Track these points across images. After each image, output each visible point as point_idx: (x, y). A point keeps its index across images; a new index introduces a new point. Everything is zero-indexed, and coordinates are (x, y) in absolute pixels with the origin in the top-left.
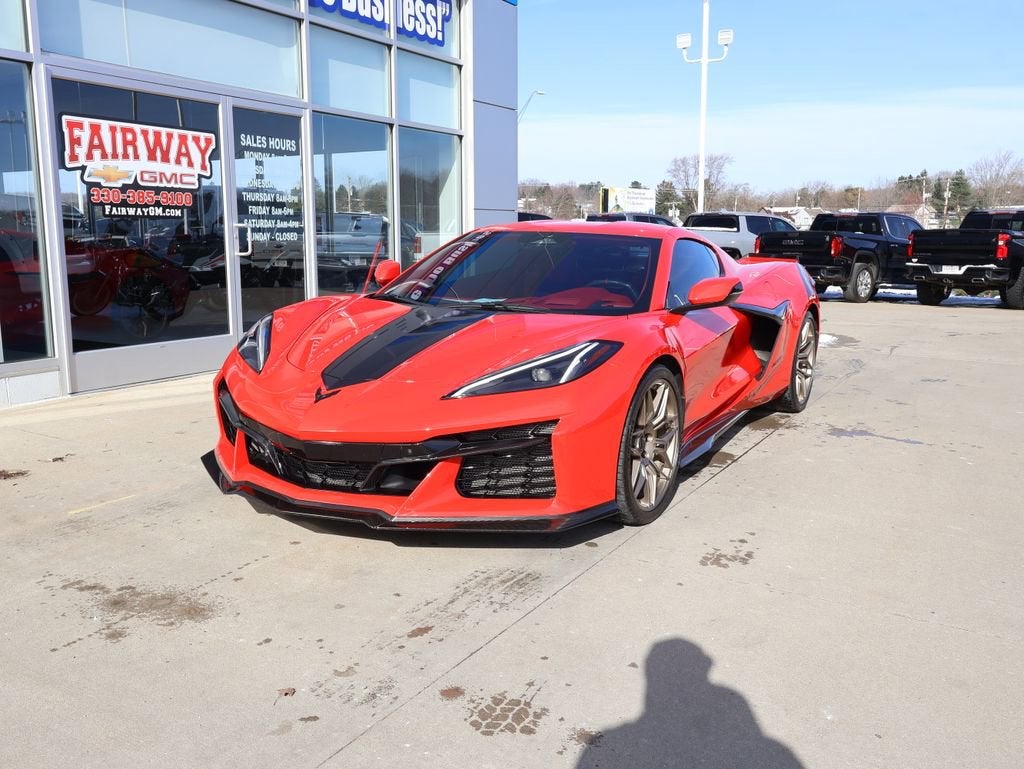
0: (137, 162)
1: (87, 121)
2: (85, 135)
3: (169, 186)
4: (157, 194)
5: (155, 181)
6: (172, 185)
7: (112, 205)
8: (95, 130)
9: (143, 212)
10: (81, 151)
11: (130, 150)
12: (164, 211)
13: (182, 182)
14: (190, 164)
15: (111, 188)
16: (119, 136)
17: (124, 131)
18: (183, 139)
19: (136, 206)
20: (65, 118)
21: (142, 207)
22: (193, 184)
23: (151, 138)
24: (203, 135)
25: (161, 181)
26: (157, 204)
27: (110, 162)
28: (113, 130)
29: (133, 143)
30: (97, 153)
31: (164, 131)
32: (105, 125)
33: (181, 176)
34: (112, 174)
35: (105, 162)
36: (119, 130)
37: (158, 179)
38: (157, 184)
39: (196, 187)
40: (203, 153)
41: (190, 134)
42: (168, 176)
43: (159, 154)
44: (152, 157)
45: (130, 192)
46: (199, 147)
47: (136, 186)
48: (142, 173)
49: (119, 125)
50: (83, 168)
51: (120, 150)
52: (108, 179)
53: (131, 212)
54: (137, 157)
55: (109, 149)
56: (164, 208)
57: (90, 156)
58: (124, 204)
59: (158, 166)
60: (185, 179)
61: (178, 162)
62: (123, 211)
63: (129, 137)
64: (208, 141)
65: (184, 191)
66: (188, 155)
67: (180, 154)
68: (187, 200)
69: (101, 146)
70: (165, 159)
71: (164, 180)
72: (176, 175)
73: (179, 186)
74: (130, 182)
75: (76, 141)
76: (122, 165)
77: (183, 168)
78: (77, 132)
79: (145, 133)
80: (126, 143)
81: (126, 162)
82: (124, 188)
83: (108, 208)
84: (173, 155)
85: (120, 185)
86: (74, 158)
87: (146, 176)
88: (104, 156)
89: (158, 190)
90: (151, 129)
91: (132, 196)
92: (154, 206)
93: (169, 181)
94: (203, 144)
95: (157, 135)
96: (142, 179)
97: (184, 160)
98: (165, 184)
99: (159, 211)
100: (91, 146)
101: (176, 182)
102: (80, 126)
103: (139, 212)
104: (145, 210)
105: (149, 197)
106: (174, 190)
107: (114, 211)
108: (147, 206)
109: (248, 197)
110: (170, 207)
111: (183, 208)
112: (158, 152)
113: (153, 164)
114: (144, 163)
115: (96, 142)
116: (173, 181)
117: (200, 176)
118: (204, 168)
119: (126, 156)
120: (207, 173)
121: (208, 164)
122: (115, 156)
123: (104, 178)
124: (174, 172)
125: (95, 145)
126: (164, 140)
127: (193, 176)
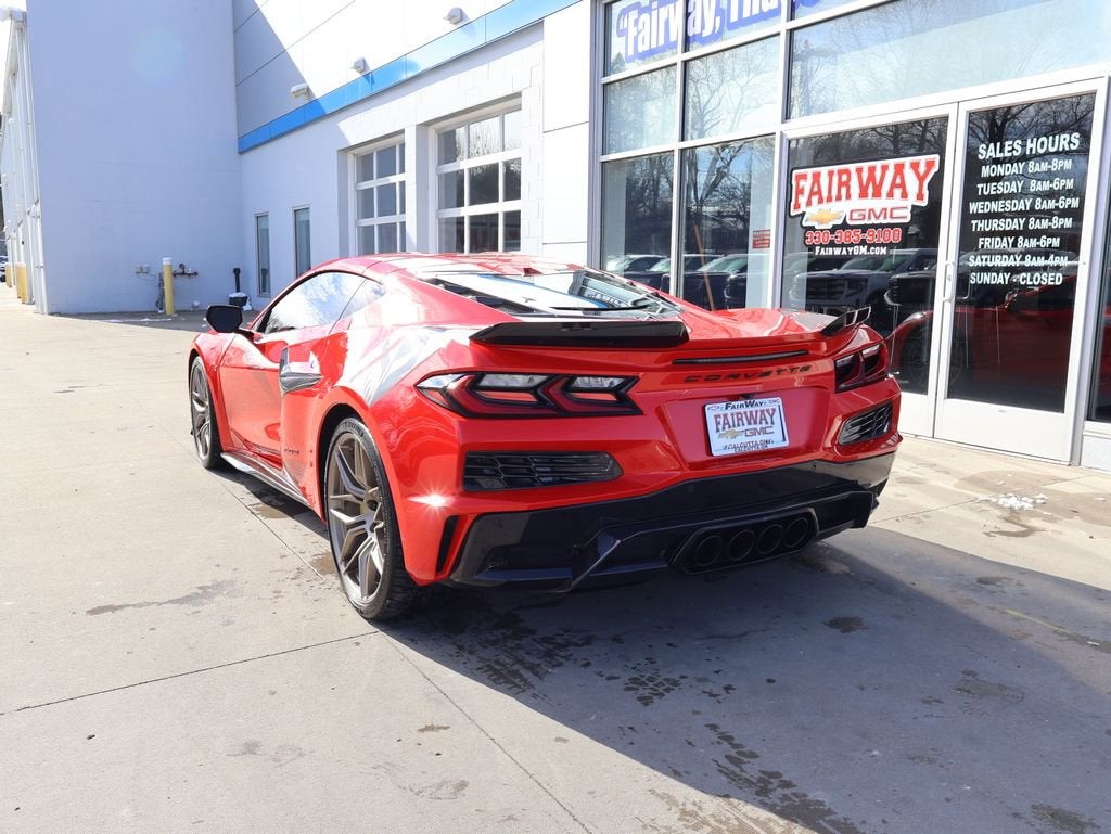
0: (848, 201)
1: (810, 172)
2: (807, 185)
3: (877, 222)
4: (864, 232)
5: (864, 218)
6: (882, 221)
7: (821, 245)
8: (817, 177)
9: (848, 251)
10: (803, 200)
11: (844, 190)
12: (868, 250)
13: (891, 217)
14: (904, 195)
15: (822, 230)
16: (835, 178)
17: (840, 173)
18: (899, 169)
19: (842, 246)
20: (795, 172)
21: (847, 246)
22: (905, 217)
23: (865, 175)
24: (923, 159)
25: (869, 218)
26: (863, 243)
27: (825, 206)
28: (831, 174)
29: (847, 184)
30: (815, 199)
31: (878, 164)
32: (825, 171)
33: (892, 209)
34: (826, 216)
35: (821, 206)
36: (836, 173)
37: (867, 216)
38: (866, 222)
39: (908, 220)
40: (921, 179)
41: (907, 161)
42: (878, 213)
43: (870, 190)
44: (863, 194)
45: (838, 233)
46: (917, 173)
47: (844, 226)
48: (852, 212)
49: (836, 168)
50: (803, 214)
51: (834, 193)
52: (821, 222)
53: (837, 251)
54: (848, 196)
55: (825, 194)
56: (870, 246)
57: (809, 203)
58: (832, 244)
59: (871, 203)
60: (896, 213)
61: (890, 195)
62: (830, 251)
63: (844, 178)
64: (930, 165)
65: (892, 226)
66: (903, 186)
67: (893, 185)
68: (895, 236)
69: (819, 192)
70: (877, 194)
71: (873, 217)
72: (886, 210)
73: (889, 221)
74: (839, 222)
75: (800, 191)
76: (834, 207)
77: (897, 201)
78: (802, 183)
79: (859, 171)
80: (841, 184)
81: (839, 203)
82: (834, 229)
83: (817, 249)
84: (886, 188)
85: (830, 226)
86: (797, 206)
87: (855, 215)
88: (821, 201)
89: (864, 228)
90: (865, 165)
91: (841, 237)
92: (859, 245)
93: (877, 218)
94: (922, 169)
95: (872, 170)
96: (851, 219)
97: (897, 192)
98: (874, 221)
99: (864, 250)
100: (812, 193)
101: (885, 217)
102: (806, 177)
103: (844, 252)
104: (850, 250)
105: (856, 236)
106: (883, 226)
107: (823, 252)
108: (852, 245)
109: (981, 225)
110: (875, 245)
111: (889, 245)
112: (871, 188)
113: (864, 201)
114: (856, 203)
115: (816, 189)
116: (882, 217)
117: (914, 207)
118: (920, 196)
119: (839, 198)
120: (924, 203)
121: (926, 192)
122: (829, 199)
123: (817, 221)
124: (885, 206)
125: (816, 192)
126: (878, 174)
127: (905, 208)
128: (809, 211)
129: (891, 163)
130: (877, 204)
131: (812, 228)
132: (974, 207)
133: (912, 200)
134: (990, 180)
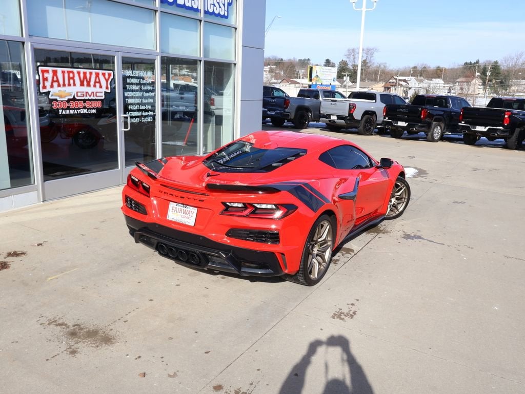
0: (75, 87)
1: (51, 69)
2: (49, 76)
3: (90, 98)
5: (84, 96)
6: (92, 97)
7: (63, 109)
8: (55, 73)
9: (77, 112)
10: (48, 84)
11: (72, 81)
12: (88, 111)
13: (96, 96)
14: (101, 87)
15: (62, 101)
16: (66, 75)
17: (69, 72)
18: (97, 75)
19: (74, 109)
20: (40, 68)
21: (77, 109)
22: (102, 96)
23: (82, 75)
24: (107, 72)
25: (86, 96)
26: (85, 108)
27: (62, 88)
28: (63, 72)
29: (73, 78)
30: (55, 84)
31: (88, 71)
32: (59, 70)
33: (96, 93)
34: (63, 94)
35: (59, 88)
36: (66, 72)
38: (85, 98)
39: (103, 98)
40: (107, 81)
41: (101, 72)
42: (90, 94)
43: (85, 83)
44: (82, 84)
46: (105, 78)
47: (74, 99)
48: (77, 93)
49: (66, 70)
50: (49, 92)
51: (67, 82)
52: (61, 97)
53: (72, 112)
54: (75, 85)
55: (61, 82)
56: (88, 109)
57: (52, 86)
58: (69, 108)
59: (85, 89)
60: (98, 94)
61: (95, 86)
62: (68, 112)
63: (71, 75)
64: (110, 75)
65: (97, 100)
66: (99, 82)
67: (96, 82)
68: (99, 105)
69: (58, 81)
70: (89, 85)
71: (88, 96)
72: (93, 93)
73: (95, 98)
74: (72, 97)
76: (67, 89)
77: (97, 89)
78: (46, 75)
79: (79, 73)
80: (69, 78)
81: (69, 87)
82: (69, 101)
83: (60, 111)
84: (92, 83)
85: (67, 100)
86: (44, 87)
87: (79, 94)
88: (59, 85)
89: (85, 101)
90: (82, 71)
91: (72, 104)
92: (83, 108)
93: (90, 96)
94: (107, 76)
95: (85, 73)
96: (77, 96)
97: (98, 85)
98: (88, 97)
99: (85, 111)
100: (53, 81)
101: (94, 96)
102: (47, 72)
103: (76, 112)
104: (79, 111)
105: (81, 104)
106: (93, 100)
107: (64, 112)
108: (79, 109)
109: (129, 101)
110: (90, 109)
111: (97, 109)
112: (85, 82)
113: (82, 87)
114: (79, 88)
115: (55, 79)
116: (92, 96)
117: (105, 92)
118: (107, 88)
119: (69, 85)
120: (109, 91)
121: (109, 86)
122: (64, 85)
123: (59, 96)
124: (93, 91)
126: (88, 76)
127: (102, 92)
128: (53, 91)
129: (94, 71)
130: (90, 90)
131: (56, 100)
132: (126, 94)
133: (104, 90)
134: (130, 84)
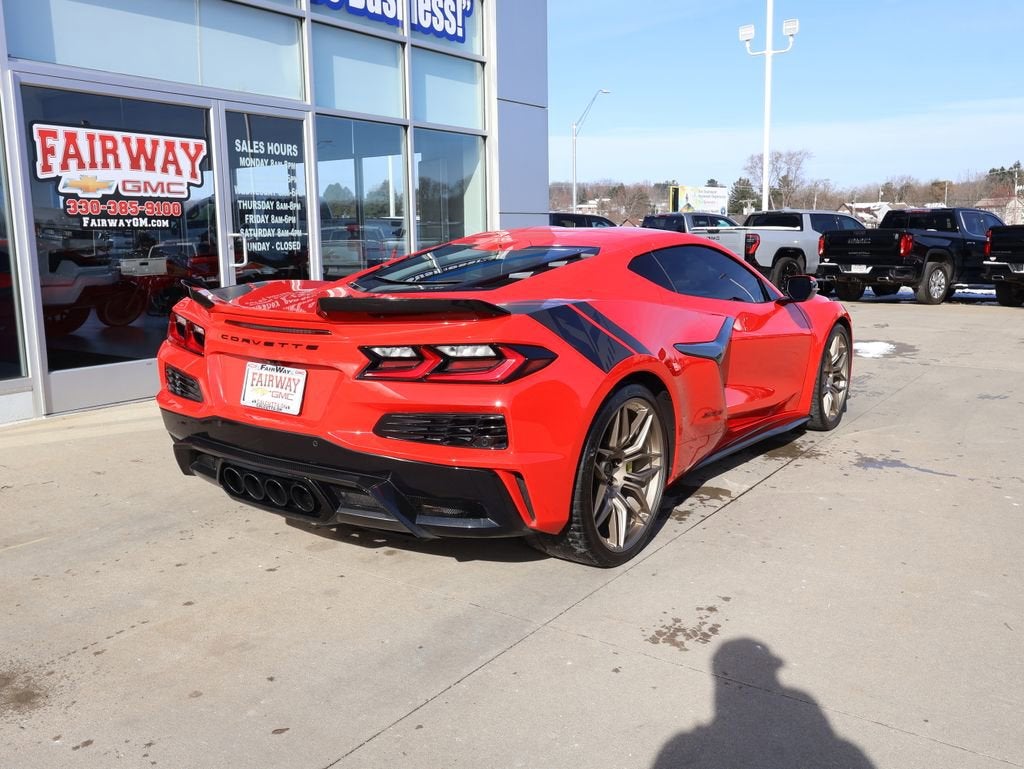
0: (118, 171)
1: (61, 130)
2: (59, 145)
3: (154, 195)
4: (141, 204)
5: (139, 190)
6: (158, 194)
7: (91, 217)
8: (71, 139)
9: (126, 224)
10: (56, 161)
11: (110, 158)
12: (149, 222)
13: (169, 191)
14: (179, 172)
15: (89, 199)
16: (98, 145)
17: (104, 139)
18: (170, 147)
19: (118, 217)
20: (36, 127)
21: (124, 218)
22: (182, 193)
23: (134, 147)
24: (192, 142)
25: (146, 190)
26: (142, 215)
27: (88, 172)
28: (91, 138)
29: (114, 151)
30: (73, 163)
31: (148, 138)
32: (82, 133)
33: (169, 184)
34: (91, 184)
35: (83, 172)
36: (97, 138)
37: (142, 188)
38: (142, 194)
39: (185, 196)
40: (193, 160)
41: (178, 141)
42: (154, 186)
43: (143, 162)
44: (135, 165)
45: (111, 203)
46: (188, 154)
47: (117, 196)
48: (124, 182)
49: (97, 132)
50: (58, 179)
51: (99, 159)
52: (86, 189)
53: (113, 223)
54: (118, 165)
55: (86, 158)
56: (150, 218)
57: (65, 166)
58: (105, 215)
59: (142, 175)
60: (173, 188)
61: (165, 170)
62: (104, 223)
63: (109, 145)
64: (198, 147)
65: (171, 200)
66: (175, 162)
67: (166, 162)
68: (174, 210)
69: (78, 155)
70: (150, 167)
71: (149, 189)
72: (162, 184)
73: (166, 195)
74: (111, 192)
75: (51, 151)
76: (101, 174)
77: (171, 176)
78: (50, 142)
79: (127, 141)
80: (105, 152)
81: (106, 171)
82: (104, 199)
83: (86, 221)
84: (159, 163)
85: (100, 196)
86: (47, 168)
87: (129, 186)
88: (81, 165)
89: (142, 200)
90: (134, 136)
91: (113, 207)
92: (138, 217)
93: (155, 191)
94: (192, 151)
95: (141, 143)
96: (124, 189)
97: (172, 168)
98: (150, 194)
99: (144, 222)
100: (67, 156)
101: (163, 191)
102: (54, 135)
103: (121, 223)
104: (128, 222)
105: (132, 208)
106: (162, 199)
107: (93, 223)
108: (130, 217)
110: (156, 218)
111: (171, 218)
112: (142, 160)
113: (136, 172)
114: (126, 172)
115: (72, 151)
116: (159, 190)
117: (189, 184)
118: (193, 175)
119: (105, 165)
120: (199, 182)
121: (198, 171)
122: (93, 165)
123: (80, 188)
124: (161, 180)
125: (71, 154)
126: (149, 148)
127: (181, 184)
128: (66, 176)
129: (162, 139)
130: (155, 177)
131: (75, 196)
133: (186, 178)
